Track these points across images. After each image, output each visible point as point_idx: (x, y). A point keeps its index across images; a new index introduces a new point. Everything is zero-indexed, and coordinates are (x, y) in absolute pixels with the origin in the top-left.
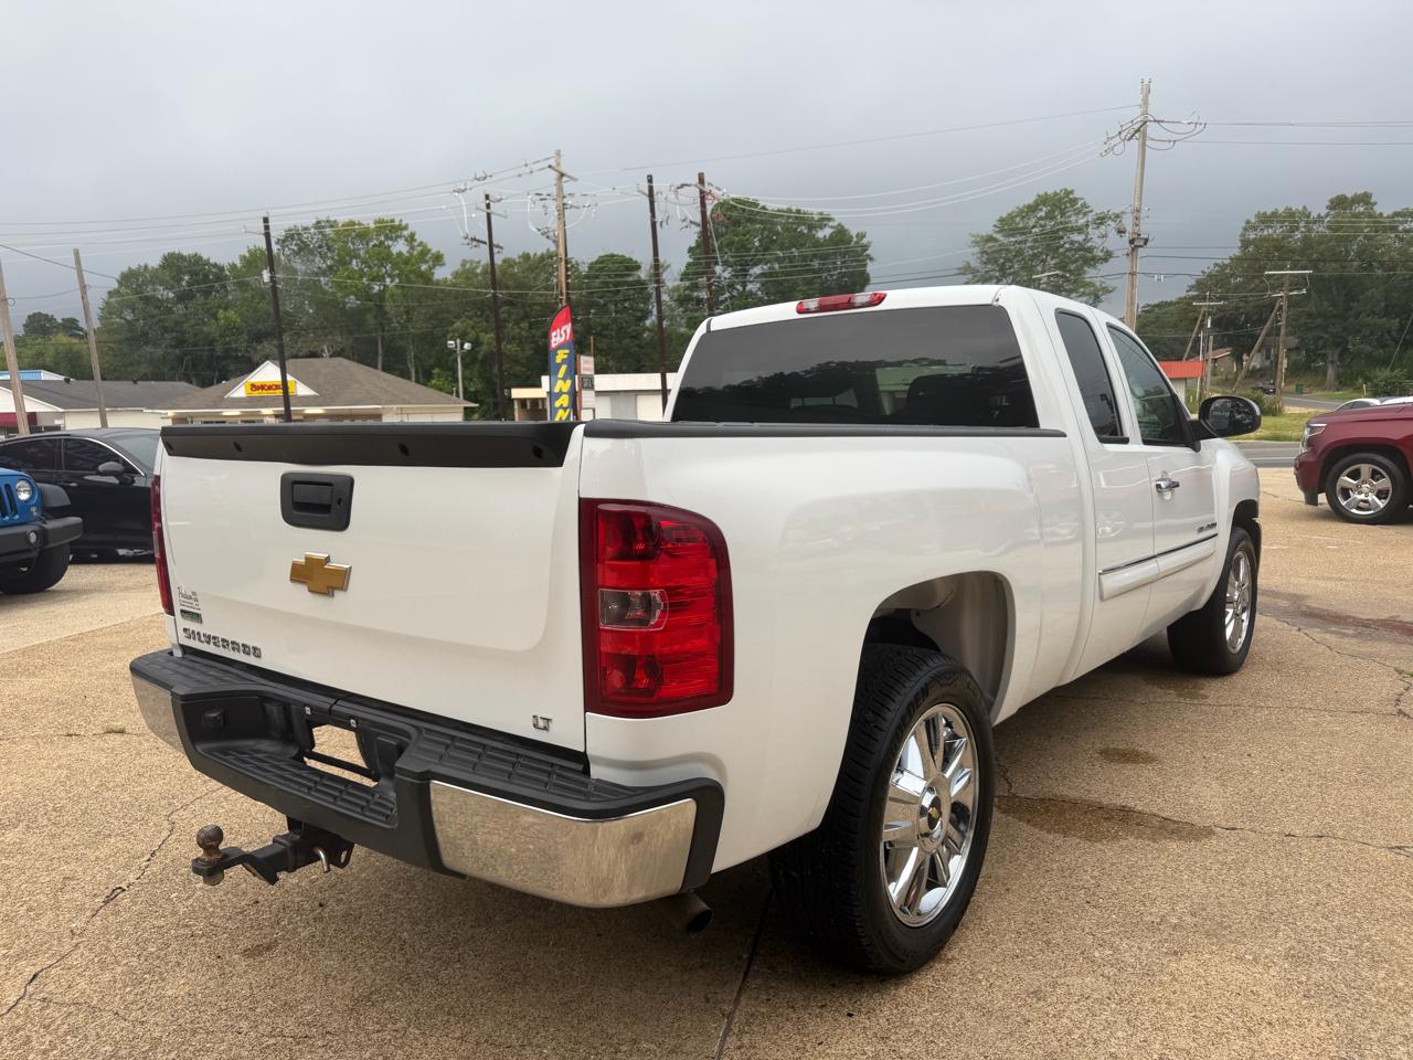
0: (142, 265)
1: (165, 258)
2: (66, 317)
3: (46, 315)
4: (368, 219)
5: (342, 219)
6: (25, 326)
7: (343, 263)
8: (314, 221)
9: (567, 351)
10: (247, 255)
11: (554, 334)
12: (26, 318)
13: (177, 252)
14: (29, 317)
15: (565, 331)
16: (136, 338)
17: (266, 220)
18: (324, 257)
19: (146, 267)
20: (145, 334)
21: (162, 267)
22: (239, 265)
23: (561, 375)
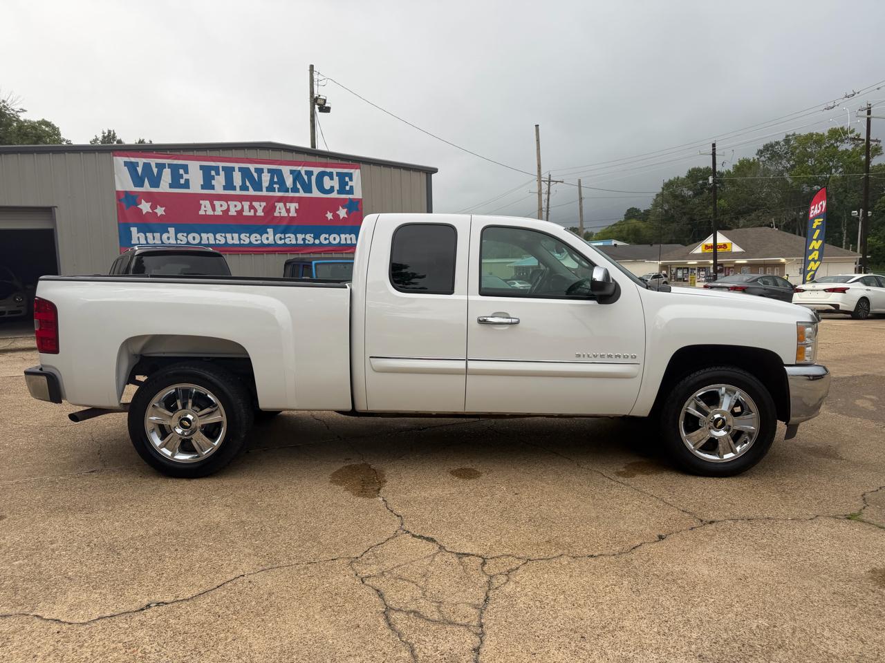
0: (676, 177)
1: (690, 172)
2: (646, 209)
3: (636, 209)
4: (824, 130)
5: (804, 132)
6: (625, 215)
7: (801, 162)
8: (784, 137)
9: (822, 220)
10: (738, 164)
11: (813, 208)
12: (626, 211)
13: (697, 167)
14: (628, 210)
15: (822, 206)
16: (668, 218)
17: (714, 145)
18: (788, 161)
19: (678, 178)
20: (673, 216)
21: (688, 177)
22: (732, 171)
23: (815, 237)
